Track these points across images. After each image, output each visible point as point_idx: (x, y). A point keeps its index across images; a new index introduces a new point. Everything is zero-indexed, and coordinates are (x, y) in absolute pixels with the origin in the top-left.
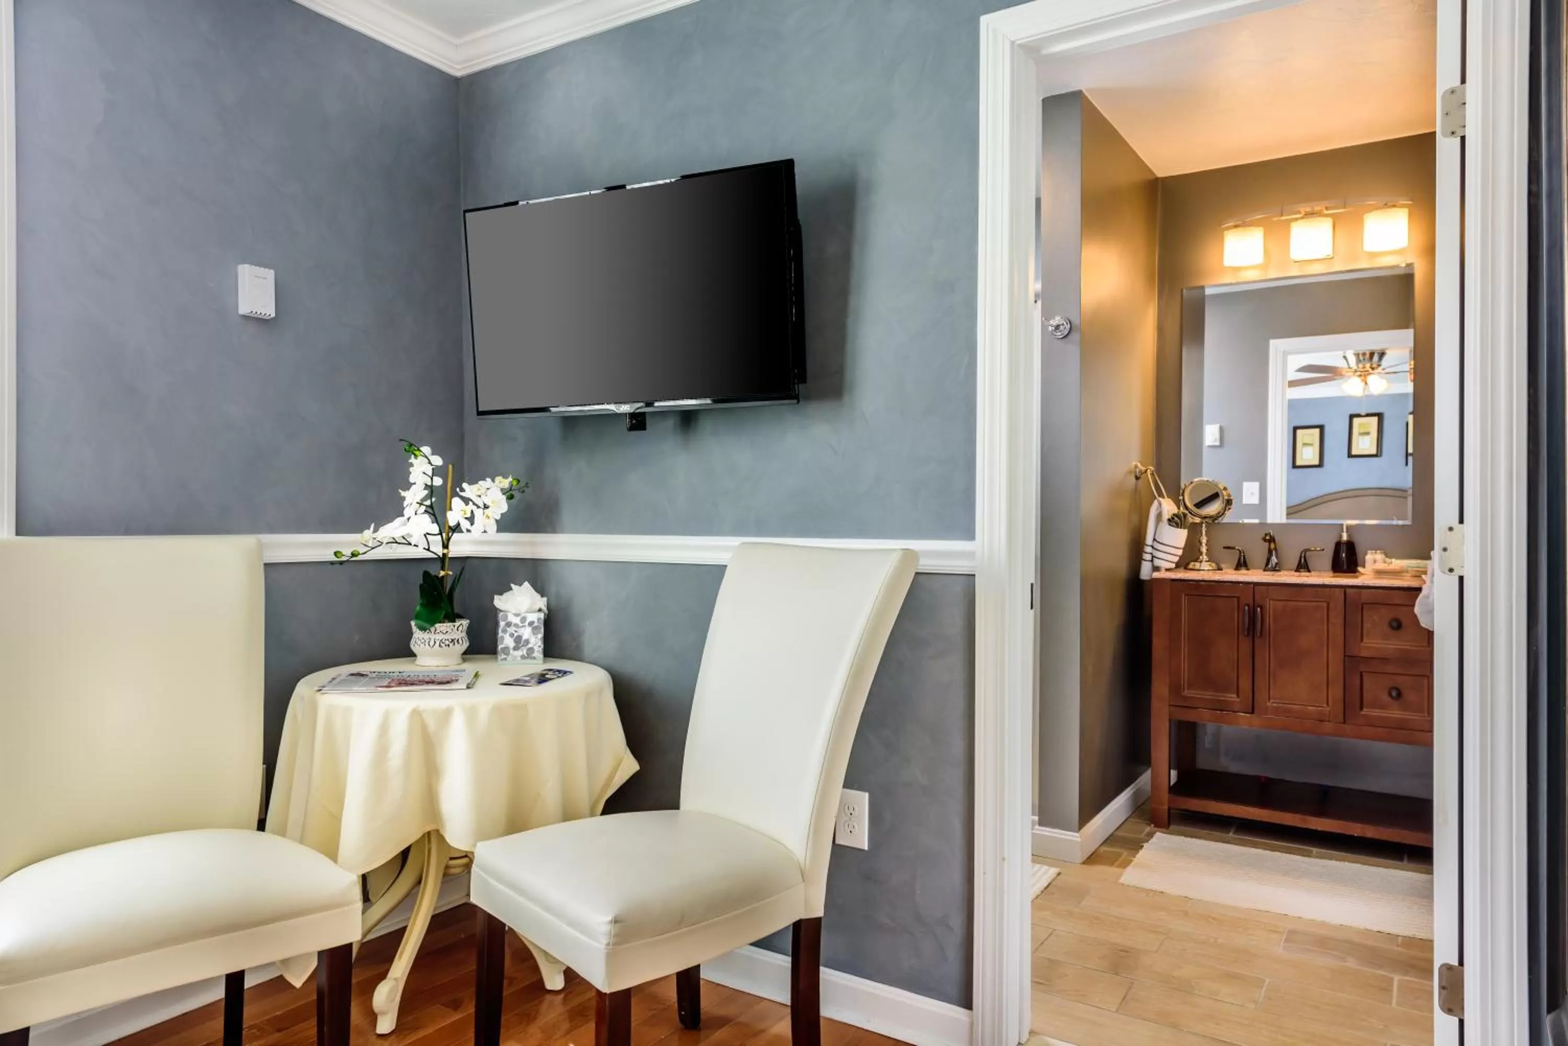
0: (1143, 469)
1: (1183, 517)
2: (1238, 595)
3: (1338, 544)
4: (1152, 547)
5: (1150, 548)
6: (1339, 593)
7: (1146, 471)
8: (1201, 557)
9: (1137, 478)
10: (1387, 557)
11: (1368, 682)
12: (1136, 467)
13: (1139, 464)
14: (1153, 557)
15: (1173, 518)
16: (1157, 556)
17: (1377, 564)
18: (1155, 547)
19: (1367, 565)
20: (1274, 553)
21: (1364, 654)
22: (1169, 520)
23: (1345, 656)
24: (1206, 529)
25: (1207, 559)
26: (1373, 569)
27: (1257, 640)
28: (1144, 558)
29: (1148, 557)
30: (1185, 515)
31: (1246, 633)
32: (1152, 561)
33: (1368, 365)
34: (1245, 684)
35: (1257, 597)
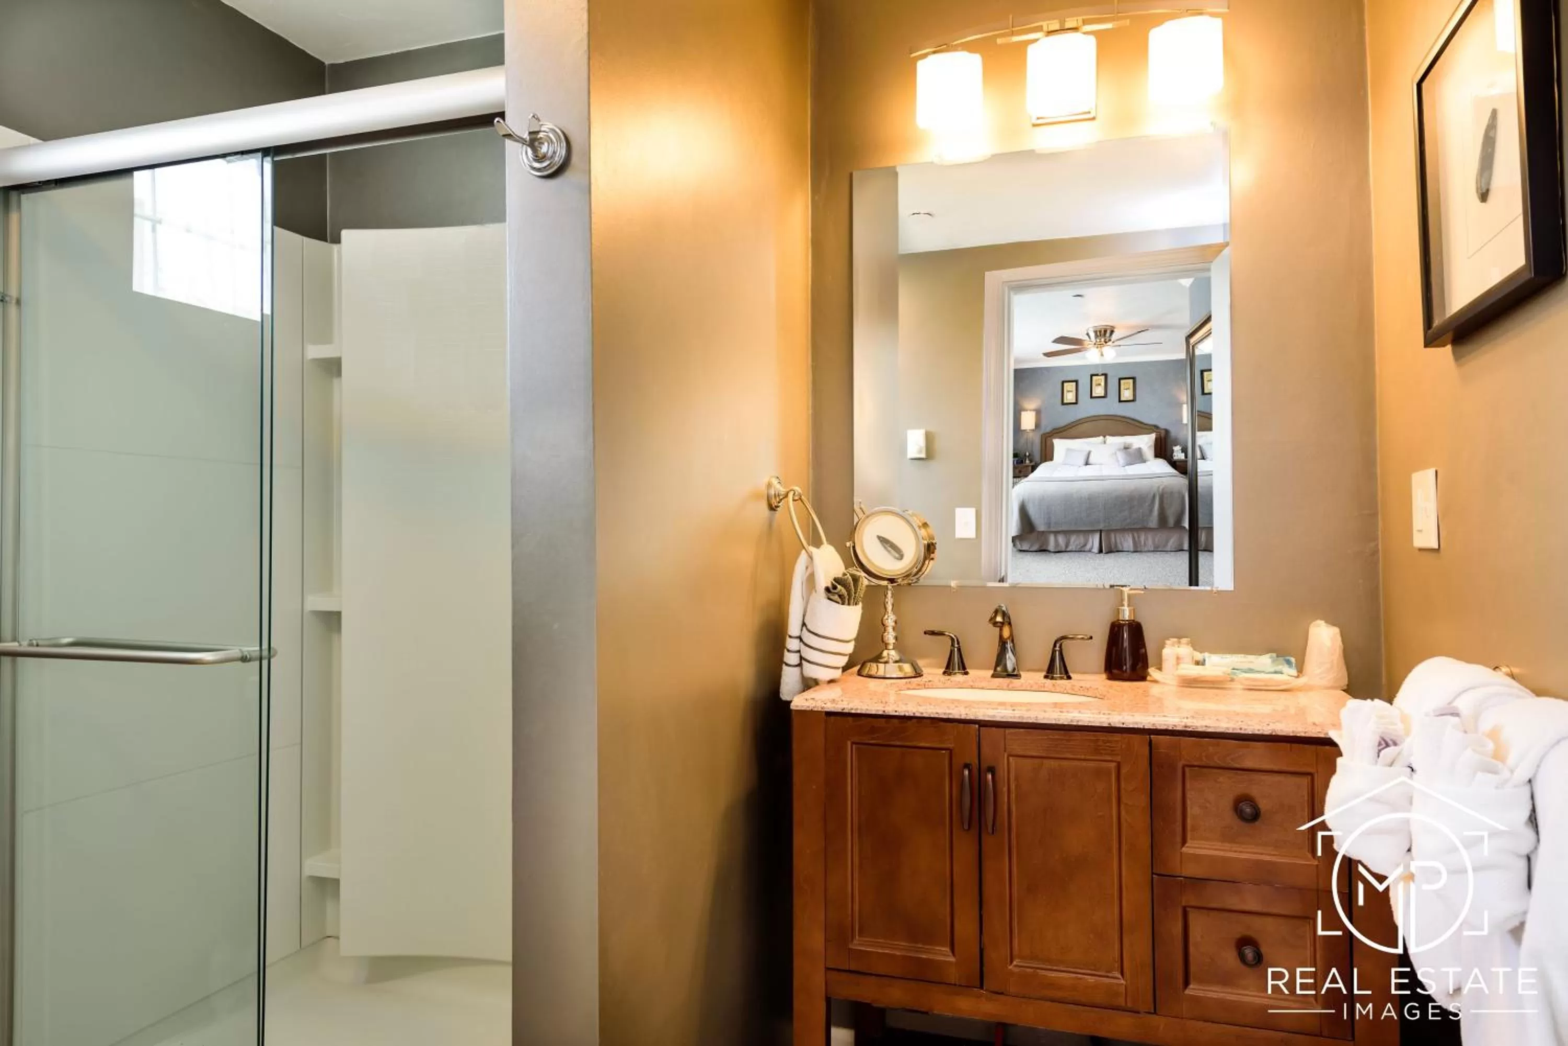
0: (782, 490)
1: (852, 583)
2: (950, 746)
3: (1115, 630)
4: (800, 638)
5: (797, 641)
6: (1140, 746)
7: (786, 496)
8: (885, 653)
9: (772, 508)
10: (1195, 649)
11: (1199, 925)
12: (769, 485)
13: (775, 482)
14: (801, 658)
15: (835, 588)
16: (809, 659)
17: (1182, 666)
18: (805, 640)
19: (1165, 665)
20: (1009, 645)
21: (1191, 870)
22: (827, 590)
23: (1153, 873)
24: (892, 600)
25: (897, 658)
26: (1179, 676)
27: (988, 841)
28: (785, 660)
29: (791, 658)
30: (856, 580)
31: (966, 827)
32: (800, 665)
33: (1103, 340)
34: (966, 927)
35: (985, 750)
